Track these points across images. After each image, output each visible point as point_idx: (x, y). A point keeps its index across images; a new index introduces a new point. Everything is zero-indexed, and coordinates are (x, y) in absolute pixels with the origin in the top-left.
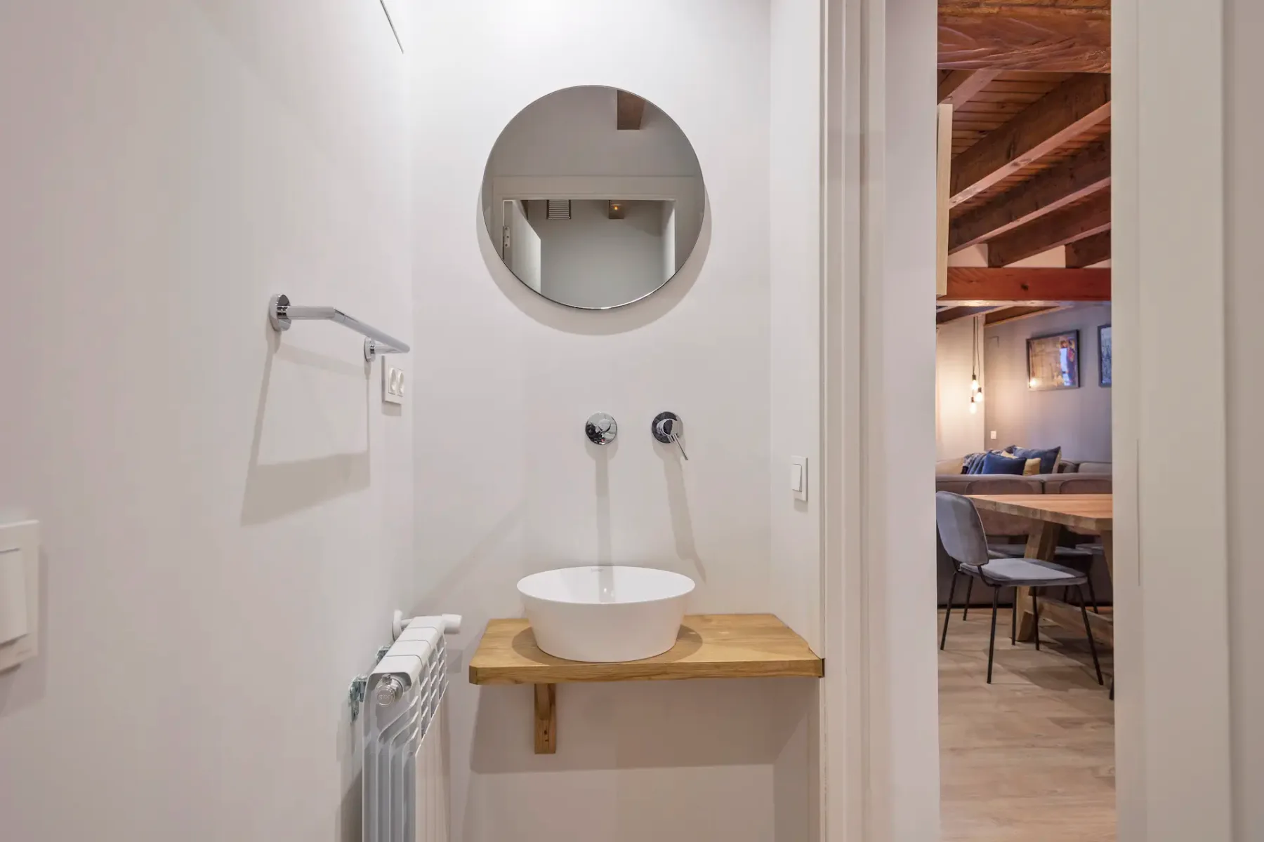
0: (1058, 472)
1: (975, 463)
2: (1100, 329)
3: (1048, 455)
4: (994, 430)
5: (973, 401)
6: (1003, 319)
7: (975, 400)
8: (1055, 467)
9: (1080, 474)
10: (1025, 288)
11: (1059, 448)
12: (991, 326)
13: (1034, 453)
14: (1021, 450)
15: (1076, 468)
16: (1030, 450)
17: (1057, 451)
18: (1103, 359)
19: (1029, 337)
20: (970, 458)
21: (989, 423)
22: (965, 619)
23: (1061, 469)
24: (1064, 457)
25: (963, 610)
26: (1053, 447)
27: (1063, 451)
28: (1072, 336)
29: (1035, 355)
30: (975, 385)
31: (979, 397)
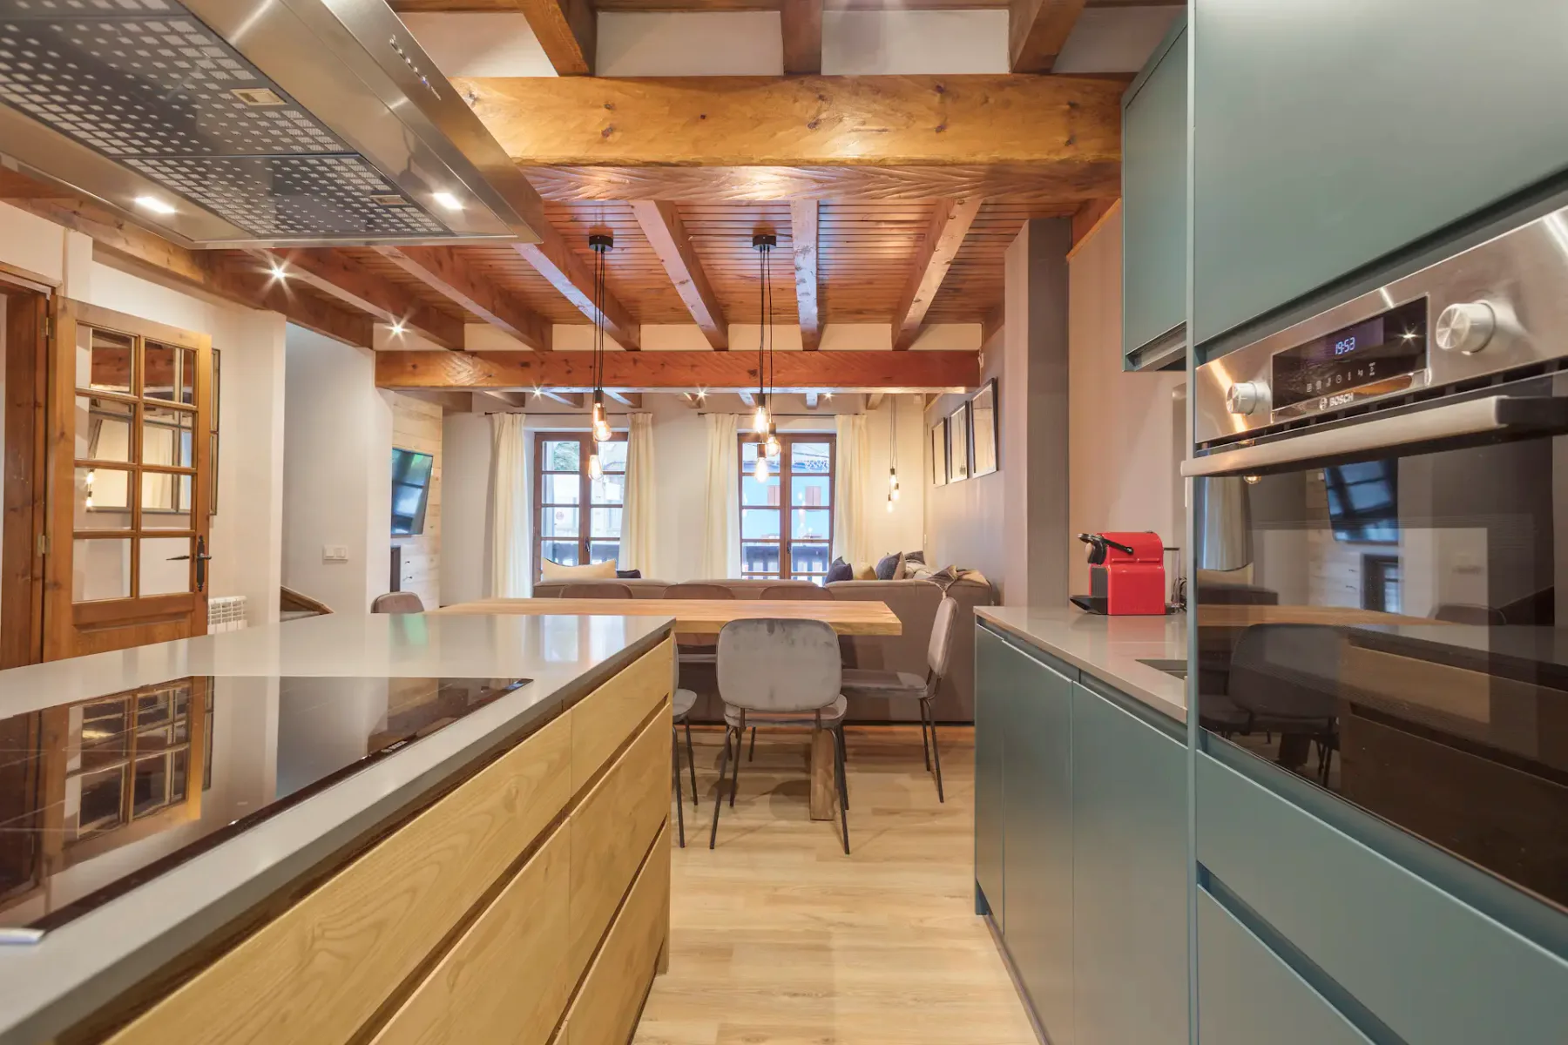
5: (889, 499)
17: (898, 557)
30: (894, 481)
31: (896, 494)
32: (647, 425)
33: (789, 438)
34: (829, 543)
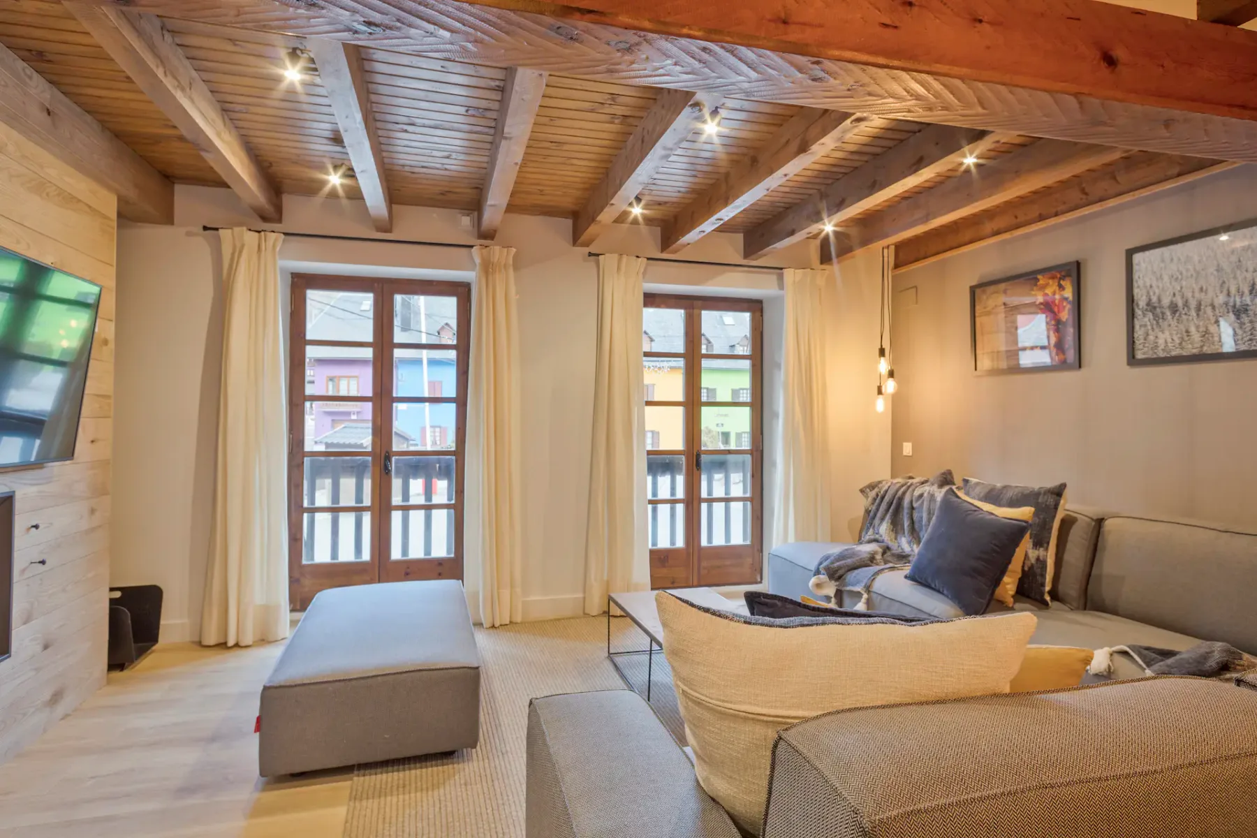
1: (887, 499)
2: (1130, 253)
3: (1040, 499)
4: (907, 441)
6: (925, 258)
7: (883, 390)
11: (1063, 486)
12: (903, 270)
13: (1010, 494)
14: (977, 484)
16: (999, 485)
17: (1058, 492)
18: (1138, 312)
19: (974, 283)
20: (876, 490)
21: (900, 427)
24: (1073, 506)
26: (1051, 483)
27: (1067, 493)
28: (1066, 274)
29: (988, 313)
30: (884, 366)
31: (889, 386)
32: (506, 269)
33: (699, 303)
34: (752, 454)
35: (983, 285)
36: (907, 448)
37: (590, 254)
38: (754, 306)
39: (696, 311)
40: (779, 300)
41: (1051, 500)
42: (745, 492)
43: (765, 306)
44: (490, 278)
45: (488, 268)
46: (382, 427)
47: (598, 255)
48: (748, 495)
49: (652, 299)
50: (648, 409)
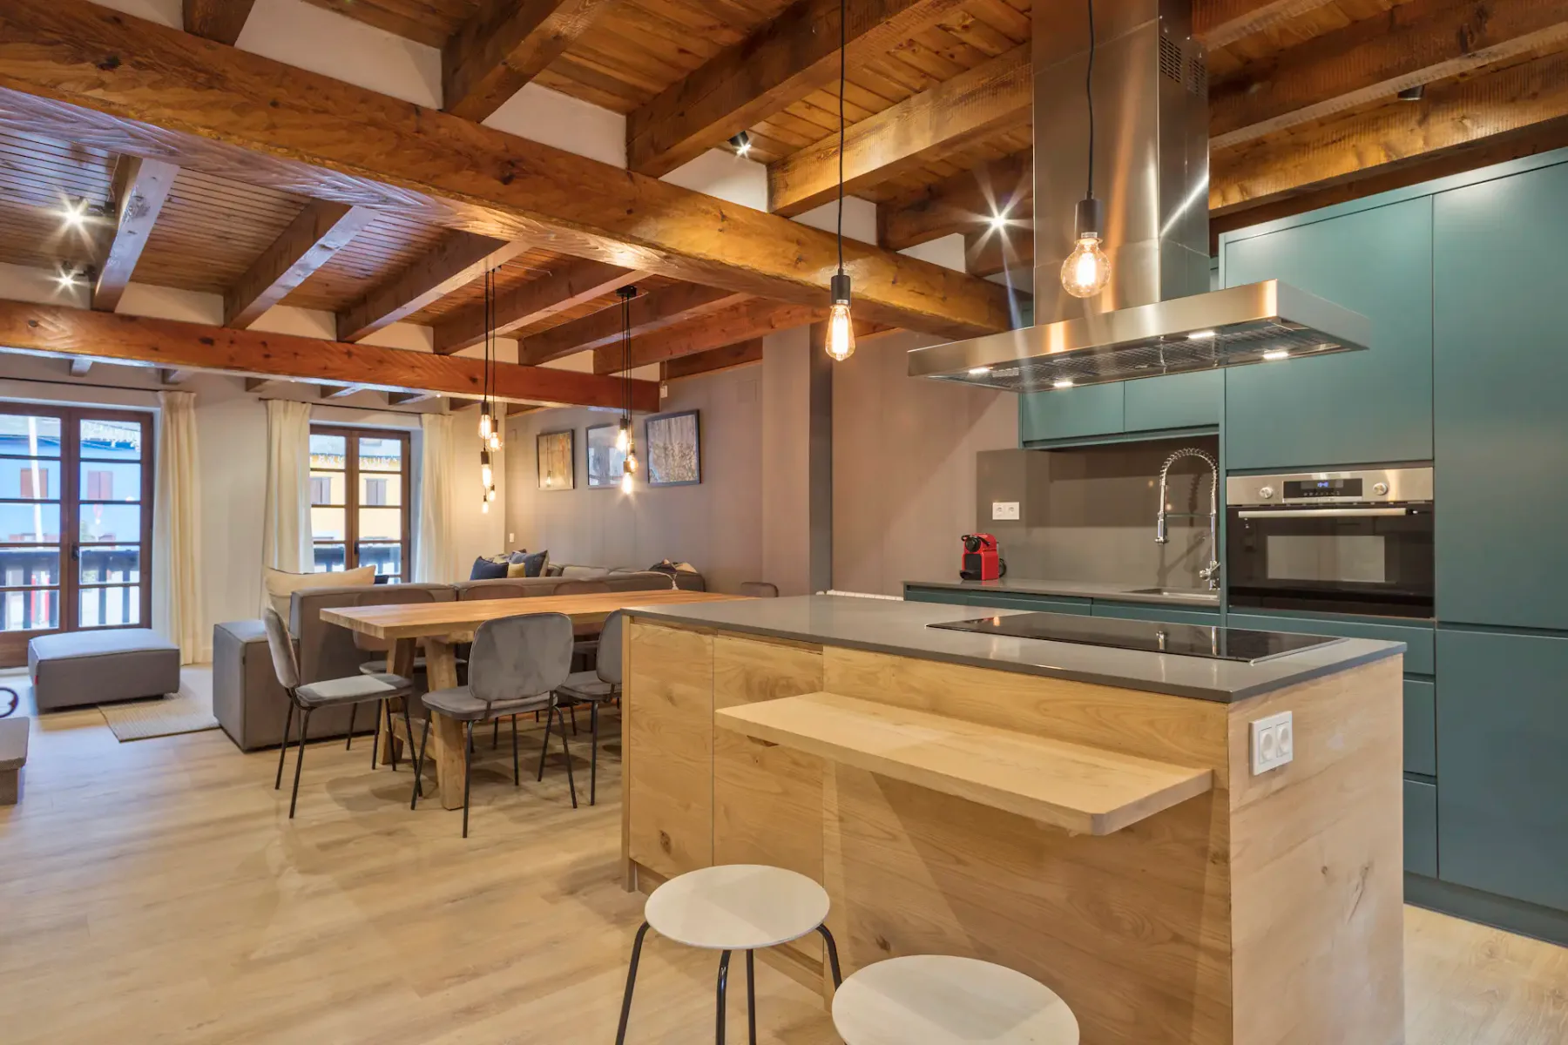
0: (547, 575)
2: (588, 430)
3: (536, 559)
4: (512, 532)
5: (485, 500)
7: (487, 498)
8: (543, 571)
9: (565, 577)
10: (474, 380)
11: (546, 552)
13: (518, 558)
15: (561, 571)
17: (544, 555)
18: (590, 461)
19: (539, 433)
21: (509, 526)
22: (348, 748)
23: (549, 573)
24: (553, 562)
25: (346, 740)
26: (543, 551)
27: (549, 555)
28: (570, 433)
31: (492, 496)
32: (188, 407)
33: (357, 432)
34: (401, 543)
35: (542, 434)
36: (512, 536)
37: (260, 399)
38: (404, 436)
39: (354, 439)
40: (421, 433)
41: (541, 559)
42: (396, 570)
43: (412, 436)
44: (174, 415)
45: (172, 407)
46: (70, 524)
47: (267, 400)
48: (399, 573)
49: (316, 429)
50: (314, 510)
